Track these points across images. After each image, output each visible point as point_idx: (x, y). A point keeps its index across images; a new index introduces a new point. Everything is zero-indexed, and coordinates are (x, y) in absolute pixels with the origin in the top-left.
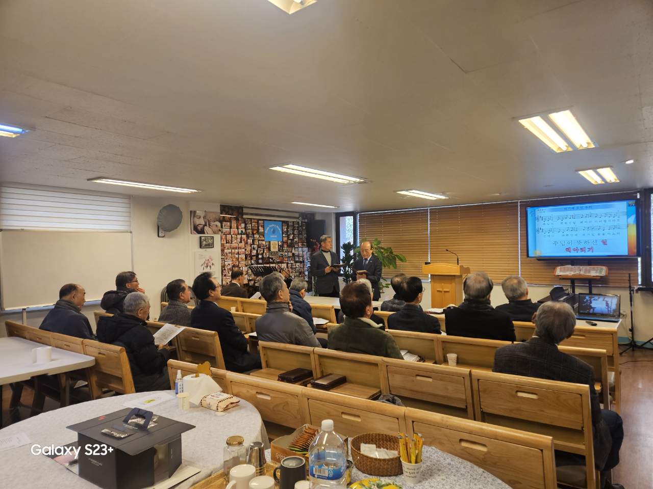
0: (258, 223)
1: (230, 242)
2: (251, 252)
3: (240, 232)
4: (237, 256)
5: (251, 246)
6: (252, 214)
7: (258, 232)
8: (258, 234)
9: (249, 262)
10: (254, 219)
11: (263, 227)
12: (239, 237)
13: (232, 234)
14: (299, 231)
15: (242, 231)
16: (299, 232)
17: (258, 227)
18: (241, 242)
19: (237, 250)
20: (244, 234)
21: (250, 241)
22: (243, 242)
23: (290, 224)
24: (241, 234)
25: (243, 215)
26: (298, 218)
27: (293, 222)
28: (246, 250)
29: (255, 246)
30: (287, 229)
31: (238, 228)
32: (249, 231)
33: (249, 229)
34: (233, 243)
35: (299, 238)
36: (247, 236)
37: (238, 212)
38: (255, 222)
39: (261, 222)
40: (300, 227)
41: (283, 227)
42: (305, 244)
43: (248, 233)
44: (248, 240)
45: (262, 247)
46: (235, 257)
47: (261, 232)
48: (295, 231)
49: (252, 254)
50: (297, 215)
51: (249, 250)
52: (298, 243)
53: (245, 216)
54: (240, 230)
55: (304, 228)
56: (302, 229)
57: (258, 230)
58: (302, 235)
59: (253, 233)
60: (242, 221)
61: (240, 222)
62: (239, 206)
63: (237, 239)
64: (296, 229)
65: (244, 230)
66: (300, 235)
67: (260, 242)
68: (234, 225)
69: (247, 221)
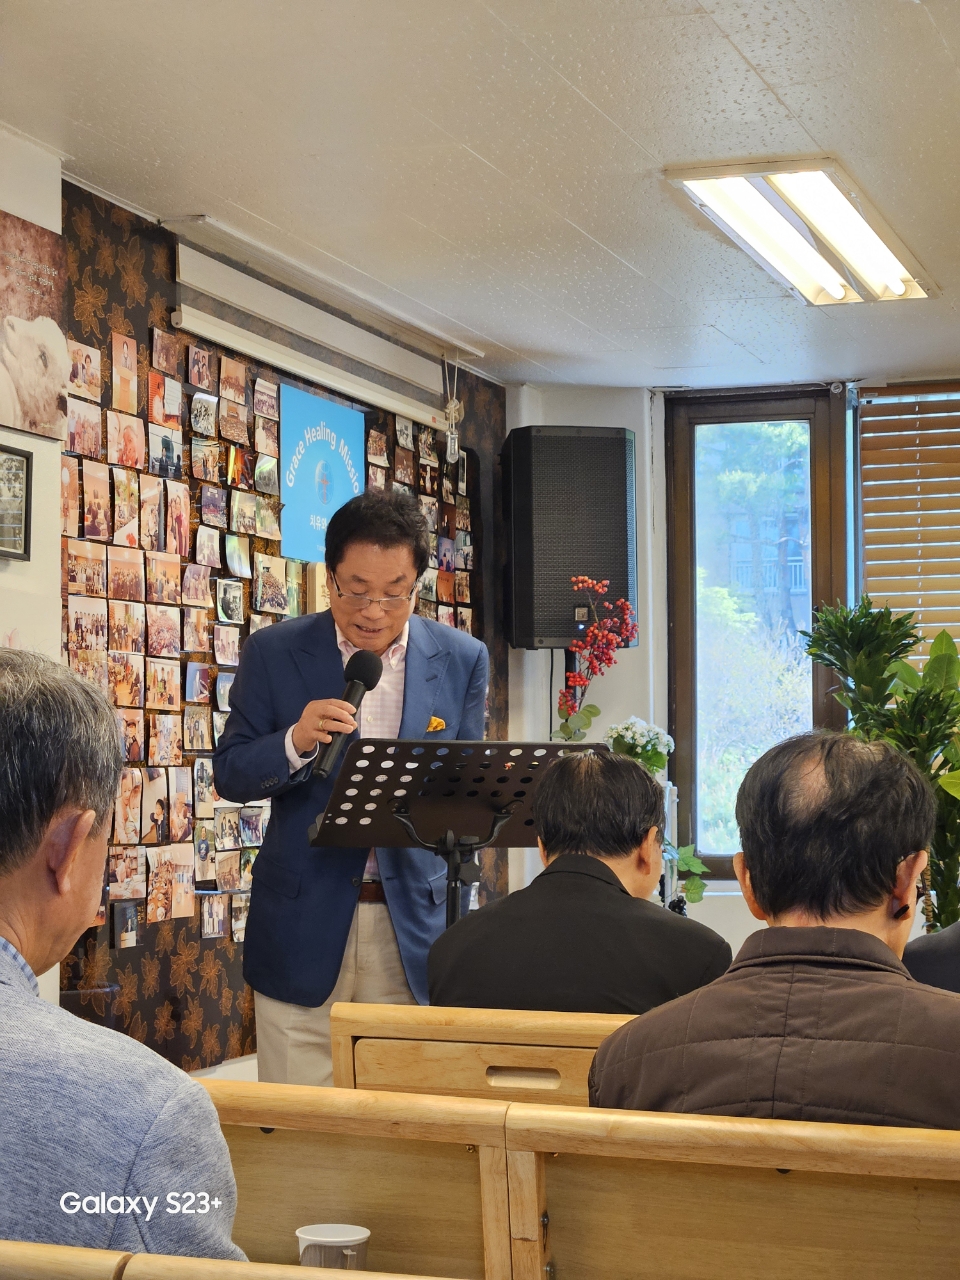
0: (250, 389)
1: (104, 527)
2: (211, 631)
3: (157, 452)
4: (136, 660)
5: (213, 585)
6: (221, 309)
8: (252, 488)
9: (204, 728)
10: (231, 353)
11: (276, 430)
12: (151, 489)
13: (113, 457)
14: (444, 509)
15: (167, 445)
16: (440, 518)
17: (251, 433)
18: (160, 545)
19: (138, 609)
20: (177, 477)
21: (208, 540)
22: (173, 543)
23: (402, 441)
24: (163, 472)
25: (172, 309)
26: (442, 404)
27: (418, 427)
29: (237, 592)
30: (390, 474)
31: (145, 415)
32: (205, 452)
33: (207, 437)
34: (120, 537)
35: (441, 563)
36: (192, 498)
37: (147, 273)
38: (234, 385)
39: (265, 387)
40: (447, 475)
41: (371, 459)
42: (466, 613)
43: (198, 472)
44: (202, 529)
45: (271, 600)
46: (126, 666)
47: (266, 479)
48: (426, 500)
49: (220, 660)
50: (432, 379)
51: (205, 621)
52: (439, 603)
53: (191, 319)
54: (157, 432)
55: (462, 486)
56: (455, 492)
57: (250, 454)
58: (453, 538)
59: (223, 472)
60: (166, 350)
61: (160, 362)
62: (151, 219)
63: (140, 507)
64: (428, 485)
65: (176, 437)
66: (446, 543)
67: (260, 557)
68: (125, 381)
69: (196, 362)
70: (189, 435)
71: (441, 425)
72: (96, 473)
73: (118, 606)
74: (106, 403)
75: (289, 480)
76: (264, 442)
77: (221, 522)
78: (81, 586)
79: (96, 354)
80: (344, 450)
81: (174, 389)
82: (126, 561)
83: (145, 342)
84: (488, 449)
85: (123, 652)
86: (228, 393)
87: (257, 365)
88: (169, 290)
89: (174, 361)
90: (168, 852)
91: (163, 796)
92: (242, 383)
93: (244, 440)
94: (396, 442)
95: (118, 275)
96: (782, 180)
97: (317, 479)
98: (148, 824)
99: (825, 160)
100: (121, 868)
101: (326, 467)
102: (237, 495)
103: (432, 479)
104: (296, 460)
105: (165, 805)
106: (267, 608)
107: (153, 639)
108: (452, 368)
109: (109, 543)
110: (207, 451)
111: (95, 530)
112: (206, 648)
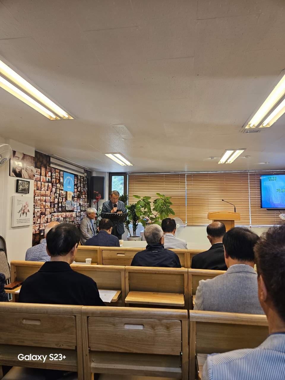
0: (59, 173)
3: (47, 180)
4: (44, 203)
5: (54, 195)
6: (56, 164)
7: (59, 182)
8: (60, 184)
9: (53, 210)
10: (57, 169)
11: (63, 177)
12: (46, 184)
13: (41, 181)
15: (49, 179)
16: (83, 186)
17: (60, 178)
18: (48, 190)
19: (44, 198)
20: (50, 183)
21: (54, 189)
22: (49, 190)
23: (79, 178)
24: (48, 182)
26: (83, 174)
27: (81, 176)
28: (50, 197)
29: (58, 195)
30: (77, 181)
31: (46, 176)
32: (54, 180)
33: (53, 178)
34: (42, 190)
35: (83, 190)
36: (52, 185)
37: (46, 161)
39: (61, 173)
40: (84, 181)
41: (75, 180)
42: (86, 196)
43: (53, 182)
47: (61, 182)
48: (82, 184)
49: (55, 202)
50: (83, 171)
51: (53, 198)
52: (83, 195)
53: (52, 165)
54: (47, 178)
55: (86, 182)
57: (59, 180)
59: (56, 182)
61: (48, 170)
62: (47, 155)
64: (82, 182)
65: (50, 178)
66: (84, 188)
67: (60, 191)
68: (43, 173)
70: (51, 179)
71: (84, 176)
72: (39, 183)
73: (42, 197)
74: (41, 175)
75: (65, 183)
77: (56, 187)
78: (37, 195)
79: (39, 170)
80: (72, 179)
81: (50, 173)
82: (43, 192)
83: (46, 168)
84: (89, 178)
85: (42, 202)
86: (57, 173)
87: (61, 170)
88: (50, 163)
89: (50, 170)
90: (47, 224)
91: (47, 218)
93: (59, 178)
95: (42, 161)
96: (115, 155)
98: (45, 221)
99: (119, 153)
100: (41, 226)
101: (69, 181)
102: (57, 184)
104: (65, 180)
105: (47, 219)
106: (61, 196)
107: (46, 201)
108: (85, 170)
109: (41, 190)
111: (39, 189)
112: (53, 201)
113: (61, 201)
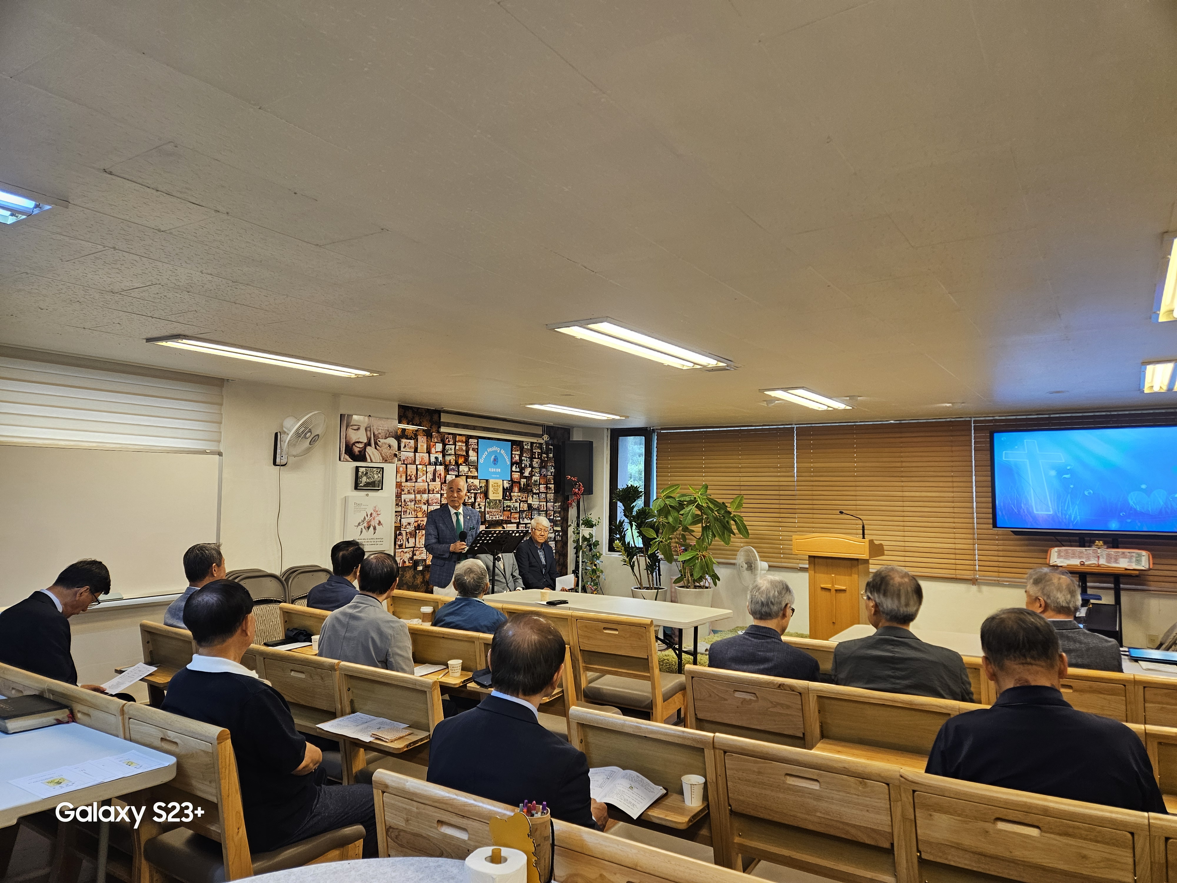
1: (414, 479)
3: (433, 460)
8: (467, 464)
10: (460, 435)
11: (477, 451)
12: (431, 469)
13: (417, 463)
14: (542, 461)
15: (436, 458)
16: (541, 463)
17: (467, 452)
18: (434, 480)
19: (425, 496)
20: (441, 464)
22: (438, 480)
24: (436, 464)
25: (439, 427)
26: (541, 436)
27: (532, 443)
30: (521, 456)
31: (429, 452)
33: (450, 455)
34: (419, 480)
35: (541, 475)
36: (445, 469)
37: (432, 421)
38: (462, 442)
39: (473, 441)
40: (544, 454)
41: (514, 453)
42: (552, 486)
43: (447, 463)
44: (448, 476)
45: (474, 490)
46: (420, 508)
47: (474, 462)
48: (535, 460)
50: (538, 431)
52: (540, 484)
53: (444, 429)
54: (433, 456)
55: (551, 455)
56: (547, 457)
57: (467, 457)
58: (546, 469)
59: (456, 463)
60: (437, 437)
61: (434, 440)
62: (434, 409)
63: (427, 473)
64: (537, 456)
65: (440, 456)
66: (544, 470)
67: (470, 481)
68: (422, 446)
69: (447, 438)
70: (444, 456)
72: (412, 469)
73: (418, 496)
74: (416, 451)
75: (481, 461)
76: (471, 453)
77: (456, 473)
78: (406, 491)
79: (412, 442)
80: (503, 452)
81: (439, 447)
83: (430, 437)
85: (420, 505)
86: (460, 444)
87: (470, 437)
88: (439, 424)
89: (439, 439)
92: (464, 441)
94: (524, 447)
97: (492, 460)
102: (462, 467)
103: (538, 455)
104: (484, 456)
107: (430, 502)
108: (545, 427)
109: (416, 482)
110: (451, 458)
111: (411, 479)
113: (473, 500)
